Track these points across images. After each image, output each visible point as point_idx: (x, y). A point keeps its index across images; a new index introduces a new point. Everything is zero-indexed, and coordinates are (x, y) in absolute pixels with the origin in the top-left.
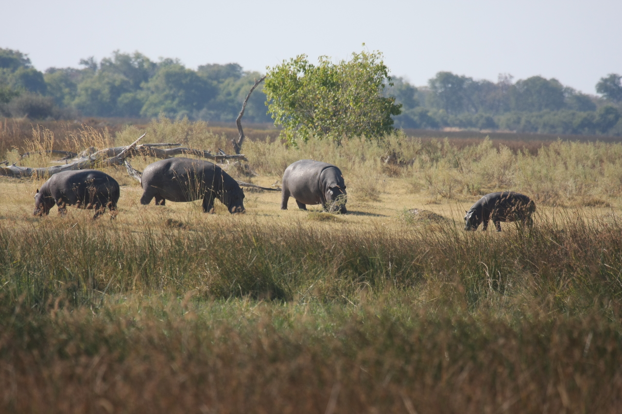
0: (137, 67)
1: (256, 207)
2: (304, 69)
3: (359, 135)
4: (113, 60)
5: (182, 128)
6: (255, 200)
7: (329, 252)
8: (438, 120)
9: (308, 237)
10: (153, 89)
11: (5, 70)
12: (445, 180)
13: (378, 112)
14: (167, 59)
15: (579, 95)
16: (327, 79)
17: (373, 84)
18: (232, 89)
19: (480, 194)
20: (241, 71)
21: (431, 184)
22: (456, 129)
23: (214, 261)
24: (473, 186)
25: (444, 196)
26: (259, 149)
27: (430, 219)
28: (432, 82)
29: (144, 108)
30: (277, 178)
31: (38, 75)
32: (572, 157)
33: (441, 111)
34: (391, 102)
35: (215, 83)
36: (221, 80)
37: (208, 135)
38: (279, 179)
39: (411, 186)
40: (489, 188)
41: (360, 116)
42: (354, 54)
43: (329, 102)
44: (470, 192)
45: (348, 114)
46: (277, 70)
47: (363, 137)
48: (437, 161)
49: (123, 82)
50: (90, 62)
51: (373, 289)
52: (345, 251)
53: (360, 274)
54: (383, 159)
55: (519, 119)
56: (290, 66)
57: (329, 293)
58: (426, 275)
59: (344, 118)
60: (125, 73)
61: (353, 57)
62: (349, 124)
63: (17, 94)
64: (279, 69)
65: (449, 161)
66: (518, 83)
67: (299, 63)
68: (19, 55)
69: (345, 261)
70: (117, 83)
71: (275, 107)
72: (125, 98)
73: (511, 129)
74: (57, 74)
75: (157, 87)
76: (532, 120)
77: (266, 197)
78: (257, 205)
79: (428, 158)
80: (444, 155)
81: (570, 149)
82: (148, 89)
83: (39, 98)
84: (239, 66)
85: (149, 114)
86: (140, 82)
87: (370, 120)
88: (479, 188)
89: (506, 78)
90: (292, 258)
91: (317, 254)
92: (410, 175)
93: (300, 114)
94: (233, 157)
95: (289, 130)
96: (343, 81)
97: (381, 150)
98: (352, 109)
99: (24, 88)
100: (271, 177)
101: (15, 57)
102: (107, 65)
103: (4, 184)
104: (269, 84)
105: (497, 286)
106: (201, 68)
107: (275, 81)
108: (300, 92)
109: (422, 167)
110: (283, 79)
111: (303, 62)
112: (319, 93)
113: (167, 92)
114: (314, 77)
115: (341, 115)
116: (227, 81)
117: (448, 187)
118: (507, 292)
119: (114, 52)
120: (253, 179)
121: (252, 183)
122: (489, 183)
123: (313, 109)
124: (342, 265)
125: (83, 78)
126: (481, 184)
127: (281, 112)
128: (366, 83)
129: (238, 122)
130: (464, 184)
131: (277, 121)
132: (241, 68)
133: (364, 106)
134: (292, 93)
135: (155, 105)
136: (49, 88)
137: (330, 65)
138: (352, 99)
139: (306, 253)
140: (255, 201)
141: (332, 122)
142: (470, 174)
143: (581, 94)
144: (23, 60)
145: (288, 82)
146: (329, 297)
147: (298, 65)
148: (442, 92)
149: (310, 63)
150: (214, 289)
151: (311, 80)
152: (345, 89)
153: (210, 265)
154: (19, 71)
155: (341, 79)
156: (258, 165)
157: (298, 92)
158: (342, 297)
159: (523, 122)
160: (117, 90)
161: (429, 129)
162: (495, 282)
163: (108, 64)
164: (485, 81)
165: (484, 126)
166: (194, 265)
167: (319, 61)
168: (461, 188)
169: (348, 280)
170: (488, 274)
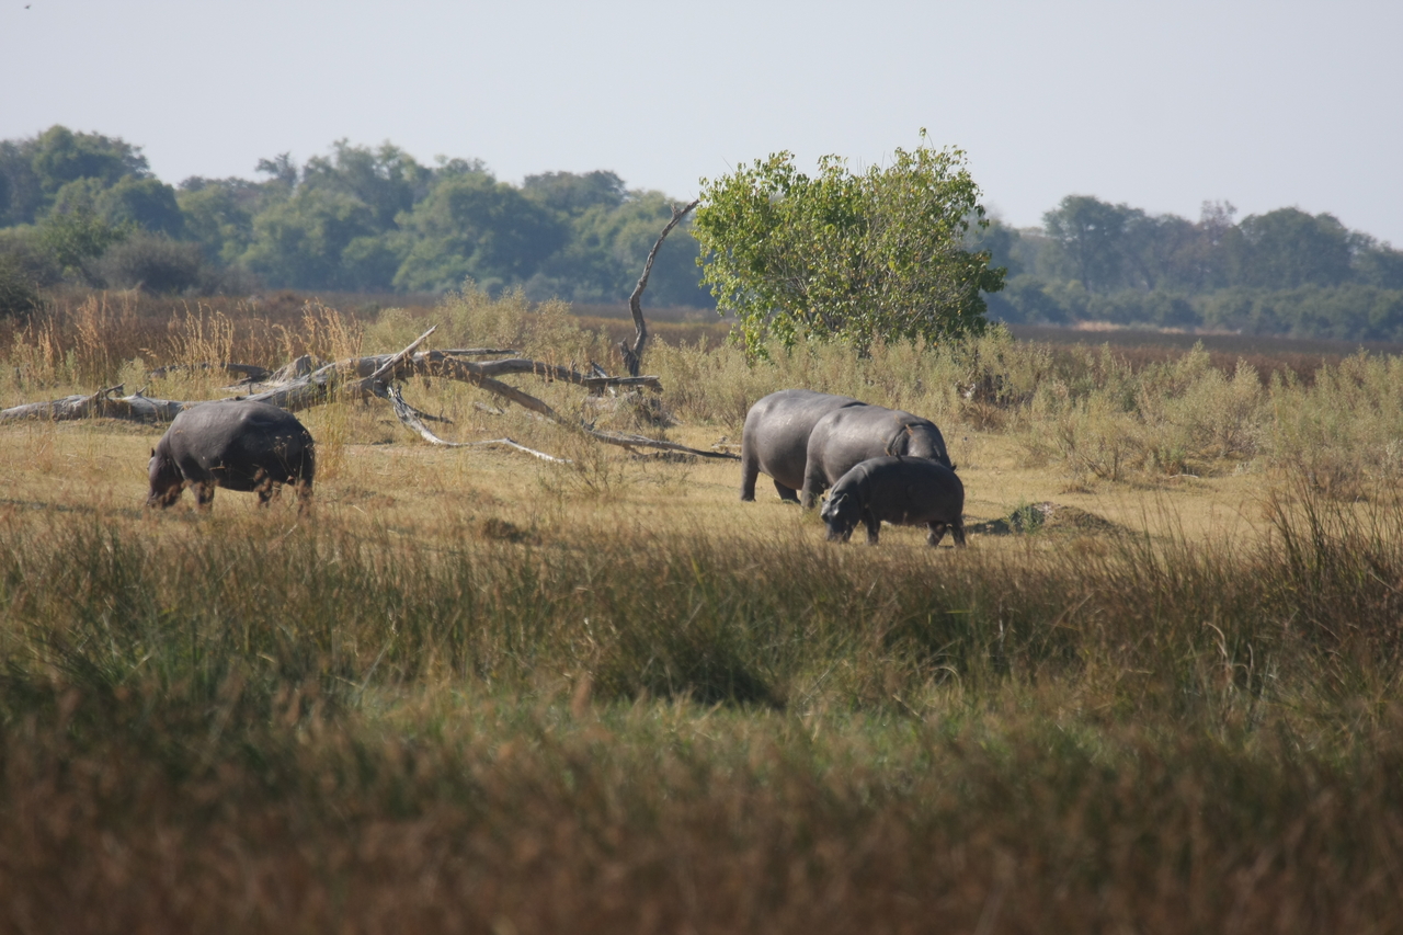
0: (387, 177)
1: (685, 495)
2: (786, 185)
3: (912, 335)
4: (334, 162)
5: (509, 314)
6: (681, 478)
7: (863, 595)
8: (1064, 304)
9: (816, 561)
10: (422, 228)
11: (90, 181)
12: (1104, 439)
13: (951, 282)
14: (455, 161)
15: (1382, 250)
16: (837, 209)
17: (940, 222)
18: (602, 230)
19: (1185, 472)
20: (621, 191)
21: (1072, 445)
22: (1108, 326)
23: (603, 613)
24: (1168, 452)
25: (1103, 476)
26: (683, 364)
27: (1079, 526)
28: (1053, 219)
29: (402, 271)
30: (725, 430)
31: (164, 192)
32: (1392, 388)
33: (1072, 284)
34: (982, 263)
35: (563, 215)
36: (575, 209)
37: (568, 330)
38: (728, 433)
39: (1026, 453)
40: (1204, 457)
41: (910, 291)
42: (899, 151)
43: (841, 259)
44: (1160, 466)
45: (885, 289)
46: (724, 187)
47: (921, 341)
48: (1087, 395)
49: (356, 211)
50: (280, 167)
51: (963, 683)
52: (900, 594)
53: (934, 648)
54: (961, 389)
55: (1249, 304)
56: (754, 177)
57: (864, 690)
58: (1083, 650)
59: (874, 297)
60: (360, 193)
61: (896, 159)
62: (885, 310)
63: (119, 237)
64: (728, 184)
65: (1112, 397)
66: (1246, 222)
67: (775, 171)
68: (124, 148)
69: (901, 618)
70: (341, 215)
71: (719, 270)
72: (360, 247)
73: (1231, 327)
74: (208, 193)
75: (431, 224)
76: (1277, 308)
77: (703, 472)
78: (685, 491)
79: (1064, 389)
80: (1100, 383)
81: (1387, 371)
82: (413, 228)
83: (167, 246)
84: (615, 177)
85: (412, 284)
86: (394, 212)
87: (933, 301)
88: (1180, 457)
89: (1220, 211)
90: (781, 611)
91: (836, 602)
92: (1023, 426)
93: (775, 287)
94: (625, 383)
95: (751, 322)
96: (874, 212)
97: (958, 370)
98: (892, 276)
99: (135, 222)
100: (711, 427)
101: (112, 152)
102: (320, 172)
103: (117, 438)
104: (706, 218)
105: (1245, 676)
106: (532, 181)
107: (720, 211)
108: (777, 236)
109: (1051, 408)
110: (738, 208)
111: (784, 169)
112: (819, 239)
113: (454, 234)
114: (809, 203)
115: (868, 289)
116: (590, 212)
117: (1112, 454)
118: (1267, 692)
119: (336, 144)
120: (669, 432)
121: (668, 440)
122: (1204, 446)
123: (804, 274)
124: (895, 624)
125: (266, 203)
126: (1185, 447)
127: (732, 282)
128: (925, 217)
129: (635, 304)
130: (1146, 447)
131: (724, 303)
132: (621, 183)
133: (921, 271)
134: (759, 239)
135: (429, 264)
136: (187, 222)
137: (844, 178)
138: (894, 254)
139: (811, 598)
140: (683, 481)
141: (848, 305)
142: (1160, 426)
143: (1388, 249)
144: (131, 160)
145: (750, 213)
146: (865, 698)
147: (772, 176)
148: (1075, 242)
149: (800, 171)
150: (604, 678)
151: (800, 210)
152: (877, 230)
153: (594, 625)
154: (122, 185)
155: (868, 209)
156: (681, 400)
157: (771, 237)
158: (894, 699)
159: (1256, 312)
160: (340, 231)
161: (1046, 324)
162: (1238, 669)
163: (321, 170)
164: (1171, 217)
165: (1171, 320)
166: (559, 623)
167: (819, 166)
168: (1140, 457)
169: (907, 662)
170: (1224, 652)
